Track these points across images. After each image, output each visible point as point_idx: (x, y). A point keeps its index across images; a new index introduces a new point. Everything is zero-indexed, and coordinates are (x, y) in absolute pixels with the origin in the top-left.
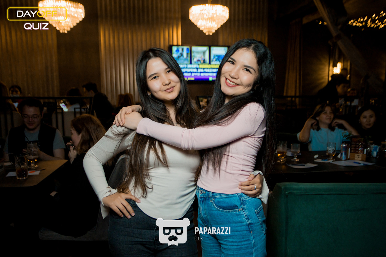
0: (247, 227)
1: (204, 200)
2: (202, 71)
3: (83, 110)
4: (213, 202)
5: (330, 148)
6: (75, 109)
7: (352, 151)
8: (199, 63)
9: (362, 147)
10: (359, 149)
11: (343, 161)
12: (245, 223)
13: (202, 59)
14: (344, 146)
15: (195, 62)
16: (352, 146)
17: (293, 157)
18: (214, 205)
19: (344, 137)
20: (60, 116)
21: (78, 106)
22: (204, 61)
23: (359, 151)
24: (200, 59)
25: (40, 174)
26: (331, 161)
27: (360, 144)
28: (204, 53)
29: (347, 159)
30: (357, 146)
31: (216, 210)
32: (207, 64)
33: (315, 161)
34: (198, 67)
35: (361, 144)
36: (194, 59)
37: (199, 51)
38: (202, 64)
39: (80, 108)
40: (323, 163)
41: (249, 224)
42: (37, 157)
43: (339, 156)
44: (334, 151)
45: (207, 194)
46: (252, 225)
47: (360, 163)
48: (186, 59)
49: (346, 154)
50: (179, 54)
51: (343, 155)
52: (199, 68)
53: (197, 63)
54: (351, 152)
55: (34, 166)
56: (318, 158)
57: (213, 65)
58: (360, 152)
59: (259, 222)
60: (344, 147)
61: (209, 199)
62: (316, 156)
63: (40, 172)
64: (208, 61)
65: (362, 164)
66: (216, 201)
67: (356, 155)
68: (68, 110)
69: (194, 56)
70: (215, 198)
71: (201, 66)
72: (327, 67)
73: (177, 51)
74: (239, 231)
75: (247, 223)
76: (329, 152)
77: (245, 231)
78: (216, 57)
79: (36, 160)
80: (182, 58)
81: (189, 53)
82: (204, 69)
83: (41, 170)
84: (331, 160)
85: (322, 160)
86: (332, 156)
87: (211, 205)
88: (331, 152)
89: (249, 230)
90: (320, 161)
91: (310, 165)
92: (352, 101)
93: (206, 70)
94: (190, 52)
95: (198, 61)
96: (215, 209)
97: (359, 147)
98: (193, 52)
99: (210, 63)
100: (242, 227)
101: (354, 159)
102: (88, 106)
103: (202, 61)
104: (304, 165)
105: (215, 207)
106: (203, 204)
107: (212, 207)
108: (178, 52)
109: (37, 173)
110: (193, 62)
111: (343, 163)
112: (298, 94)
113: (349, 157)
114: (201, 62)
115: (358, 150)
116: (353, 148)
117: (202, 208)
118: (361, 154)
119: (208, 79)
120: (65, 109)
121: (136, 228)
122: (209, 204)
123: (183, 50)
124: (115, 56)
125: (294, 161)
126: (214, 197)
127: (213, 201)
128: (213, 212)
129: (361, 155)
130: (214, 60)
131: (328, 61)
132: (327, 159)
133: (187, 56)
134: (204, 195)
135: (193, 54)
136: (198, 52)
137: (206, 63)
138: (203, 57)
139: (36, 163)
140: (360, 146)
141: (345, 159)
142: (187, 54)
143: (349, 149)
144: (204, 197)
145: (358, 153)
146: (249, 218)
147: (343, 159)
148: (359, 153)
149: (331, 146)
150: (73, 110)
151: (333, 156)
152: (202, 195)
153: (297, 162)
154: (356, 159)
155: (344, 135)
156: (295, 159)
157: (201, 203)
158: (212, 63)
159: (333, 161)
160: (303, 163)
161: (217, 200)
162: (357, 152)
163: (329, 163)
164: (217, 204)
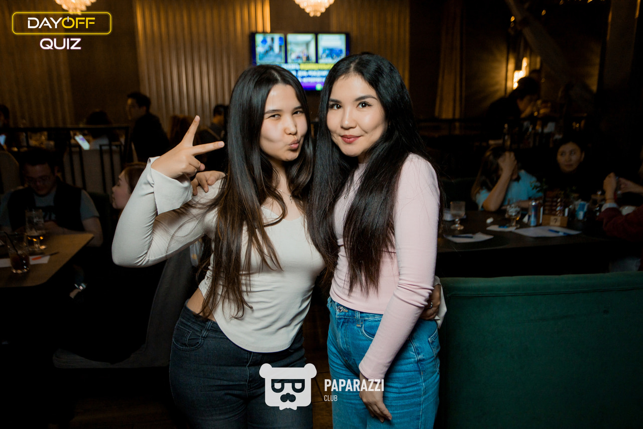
0: (416, 365)
1: (345, 323)
2: (305, 74)
3: (114, 148)
4: (362, 327)
5: (512, 207)
6: (101, 146)
7: (547, 212)
8: (300, 61)
9: (561, 206)
10: (557, 208)
11: (532, 229)
12: (412, 359)
13: (304, 55)
14: (534, 204)
15: (293, 60)
16: (547, 204)
17: (453, 222)
18: (362, 332)
19: (533, 189)
20: (76, 158)
21: (105, 141)
22: (308, 59)
23: (557, 211)
24: (301, 55)
25: (50, 261)
26: (512, 229)
27: (559, 200)
28: (307, 44)
29: (538, 225)
30: (554, 204)
31: (366, 340)
32: (312, 63)
33: (489, 228)
34: (297, 67)
35: (561, 201)
36: (291, 54)
37: (299, 41)
38: (305, 63)
39: (110, 145)
40: (501, 232)
41: (420, 361)
42: (44, 232)
43: (526, 219)
44: (518, 213)
45: (350, 314)
46: (423, 363)
47: (557, 232)
48: (278, 55)
49: (537, 216)
50: (267, 46)
51: (533, 219)
52: (300, 70)
53: (296, 61)
54: (544, 213)
55: (39, 248)
56: (492, 224)
57: (322, 64)
58: (558, 213)
59: (432, 357)
60: (534, 206)
61: (354, 322)
62: (489, 221)
63: (50, 258)
64: (313, 57)
65: (561, 234)
66: (366, 326)
67: (552, 218)
68: (90, 147)
69: (291, 50)
70: (365, 320)
71: (303, 66)
72: (504, 66)
73: (264, 41)
74: (403, 372)
75: (416, 359)
76: (510, 214)
77: (412, 371)
78: (327, 52)
79: (42, 238)
80: (271, 53)
81: (283, 45)
82: (307, 71)
83: (51, 255)
84: (513, 226)
85: (500, 226)
86: (515, 221)
87: (358, 331)
88: (514, 214)
89: (418, 370)
90: (495, 228)
91: (480, 237)
92: (544, 125)
93: (310, 73)
94: (285, 43)
95: (298, 57)
96: (364, 338)
97: (556, 206)
98: (290, 44)
99: (317, 62)
100: (408, 366)
101: (548, 224)
102: (123, 140)
103: (304, 59)
104: (471, 237)
105: (364, 335)
106: (344, 328)
107: (359, 335)
108: (265, 44)
109: (45, 260)
110: (289, 60)
111: (531, 232)
112: (457, 116)
113: (541, 221)
114: (302, 60)
115: (555, 210)
116: (547, 208)
117: (340, 334)
118: (560, 216)
119: (314, 88)
120: (85, 146)
121: (217, 365)
122: (353, 329)
123: (273, 39)
124: (162, 50)
125: (455, 230)
126: (363, 319)
127: (362, 325)
128: (361, 342)
129: (559, 218)
130: (324, 55)
131: (505, 56)
132: (507, 225)
133: (280, 50)
134: (345, 314)
135: (289, 47)
136: (297, 44)
137: (310, 61)
138: (305, 52)
139: (42, 243)
140: (559, 204)
141: (535, 224)
142: (280, 47)
143: (542, 209)
144: (344, 318)
145: (555, 215)
146: (420, 352)
147: (532, 224)
148: (557, 215)
149: (513, 205)
150: (98, 148)
151: (517, 221)
152: (341, 314)
153: (460, 230)
154: (552, 223)
155: (533, 186)
156: (457, 225)
157: (340, 327)
158: (320, 61)
159: (517, 229)
160: (470, 233)
161: (367, 323)
162: (554, 212)
163: (511, 232)
164: (368, 331)
